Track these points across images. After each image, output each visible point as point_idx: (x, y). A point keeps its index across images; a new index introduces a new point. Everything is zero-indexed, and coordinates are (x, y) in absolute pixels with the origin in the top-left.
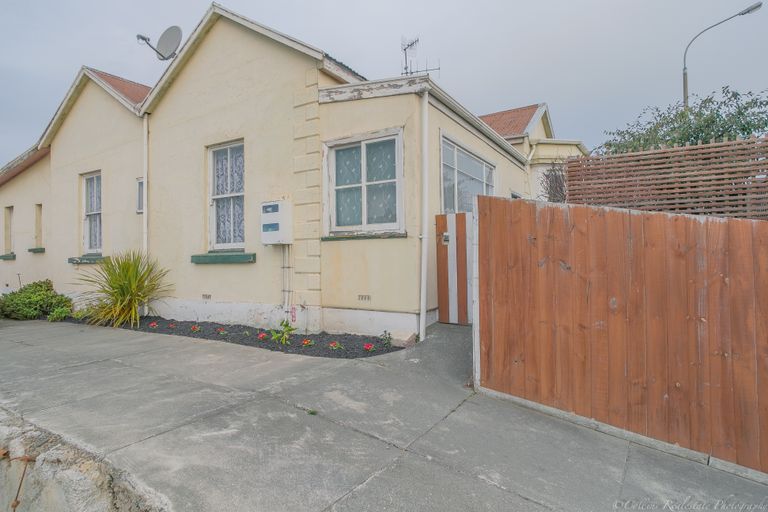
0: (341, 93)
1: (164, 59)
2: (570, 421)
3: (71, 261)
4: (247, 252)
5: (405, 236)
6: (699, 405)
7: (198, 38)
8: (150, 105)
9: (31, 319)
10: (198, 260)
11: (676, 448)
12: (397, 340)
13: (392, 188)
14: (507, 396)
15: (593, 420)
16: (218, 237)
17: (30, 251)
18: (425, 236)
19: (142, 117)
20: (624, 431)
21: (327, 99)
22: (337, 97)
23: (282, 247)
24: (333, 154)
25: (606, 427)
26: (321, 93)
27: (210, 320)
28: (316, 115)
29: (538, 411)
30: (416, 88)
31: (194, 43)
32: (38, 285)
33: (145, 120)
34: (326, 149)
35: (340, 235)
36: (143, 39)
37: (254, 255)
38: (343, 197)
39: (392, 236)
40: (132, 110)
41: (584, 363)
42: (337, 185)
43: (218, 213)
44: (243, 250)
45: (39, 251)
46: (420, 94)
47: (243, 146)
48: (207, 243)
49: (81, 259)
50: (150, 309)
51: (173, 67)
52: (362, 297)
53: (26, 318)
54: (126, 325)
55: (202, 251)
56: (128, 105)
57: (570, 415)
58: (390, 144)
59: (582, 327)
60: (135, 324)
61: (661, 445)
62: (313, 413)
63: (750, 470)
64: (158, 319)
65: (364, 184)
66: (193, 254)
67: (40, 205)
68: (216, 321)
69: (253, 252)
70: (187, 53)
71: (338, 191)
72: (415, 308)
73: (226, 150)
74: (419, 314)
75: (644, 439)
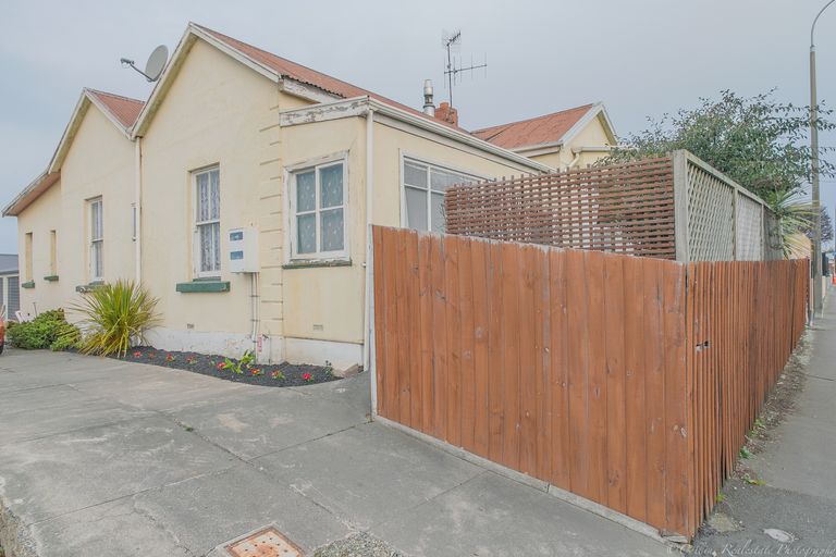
0: (298, 116)
1: (151, 80)
2: (443, 449)
3: (78, 289)
4: (223, 280)
5: (350, 264)
6: (544, 436)
7: (179, 59)
8: (140, 129)
9: (38, 348)
10: (184, 289)
11: (524, 477)
12: (338, 371)
13: (340, 213)
14: (396, 425)
15: (461, 450)
16: (203, 265)
17: (46, 279)
18: (367, 264)
19: (134, 141)
20: (485, 460)
21: (287, 123)
22: (295, 120)
23: (251, 275)
24: (294, 178)
25: (471, 456)
26: (282, 116)
27: (193, 350)
28: (278, 140)
29: (420, 440)
30: (358, 111)
31: (175, 64)
32: (50, 314)
33: (138, 143)
34: (286, 174)
35: (298, 263)
36: (128, 62)
37: (228, 284)
38: (304, 224)
39: (339, 264)
40: (124, 133)
41: (456, 393)
42: (299, 211)
43: (203, 240)
44: (219, 279)
45: (54, 279)
46: (364, 116)
47: (218, 171)
48: (192, 271)
49: (86, 287)
50: (142, 338)
51: (157, 90)
52: (317, 327)
53: (33, 347)
54: (112, 355)
55: (186, 280)
56: (122, 128)
57: (444, 444)
58: (339, 168)
59: (454, 356)
60: (122, 354)
61: (513, 474)
62: (189, 430)
63: (579, 498)
64: (150, 348)
65: (318, 210)
66: (179, 282)
67: (54, 232)
68: (196, 351)
69: (228, 280)
70: (170, 74)
71: (299, 217)
72: (358, 338)
73: (207, 174)
74: (362, 344)
75: (499, 467)
